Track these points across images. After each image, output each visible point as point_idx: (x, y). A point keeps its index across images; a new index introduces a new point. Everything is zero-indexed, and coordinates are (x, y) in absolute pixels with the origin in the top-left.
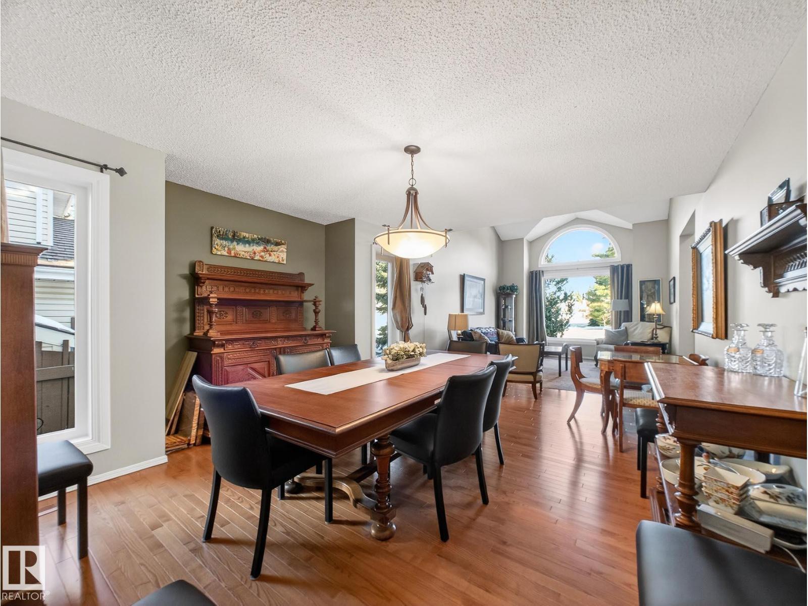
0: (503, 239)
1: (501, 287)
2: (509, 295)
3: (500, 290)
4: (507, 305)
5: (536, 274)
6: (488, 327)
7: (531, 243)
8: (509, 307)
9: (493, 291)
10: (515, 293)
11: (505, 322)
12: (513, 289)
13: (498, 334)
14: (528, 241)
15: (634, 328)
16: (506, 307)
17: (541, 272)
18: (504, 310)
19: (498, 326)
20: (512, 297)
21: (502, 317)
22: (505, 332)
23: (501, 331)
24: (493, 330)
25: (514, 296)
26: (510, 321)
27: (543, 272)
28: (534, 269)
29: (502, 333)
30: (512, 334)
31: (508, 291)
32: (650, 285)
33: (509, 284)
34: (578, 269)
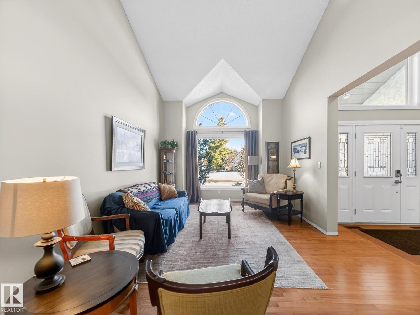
0: (164, 99)
1: (162, 142)
2: (170, 150)
3: (162, 145)
4: (168, 159)
5: (192, 134)
6: (148, 182)
7: (187, 108)
8: (170, 161)
9: (155, 146)
10: (175, 148)
11: (166, 175)
12: (174, 145)
13: (159, 189)
14: (185, 106)
15: (270, 178)
16: (168, 161)
17: (196, 132)
18: (165, 163)
19: (160, 181)
20: (173, 152)
21: (163, 171)
22: (167, 186)
23: (162, 185)
24: (153, 185)
25: (174, 151)
26: (171, 174)
27: (197, 132)
28: (191, 129)
29: (164, 186)
30: (173, 188)
31: (169, 146)
32: (273, 146)
33: (170, 140)
34: (222, 132)
